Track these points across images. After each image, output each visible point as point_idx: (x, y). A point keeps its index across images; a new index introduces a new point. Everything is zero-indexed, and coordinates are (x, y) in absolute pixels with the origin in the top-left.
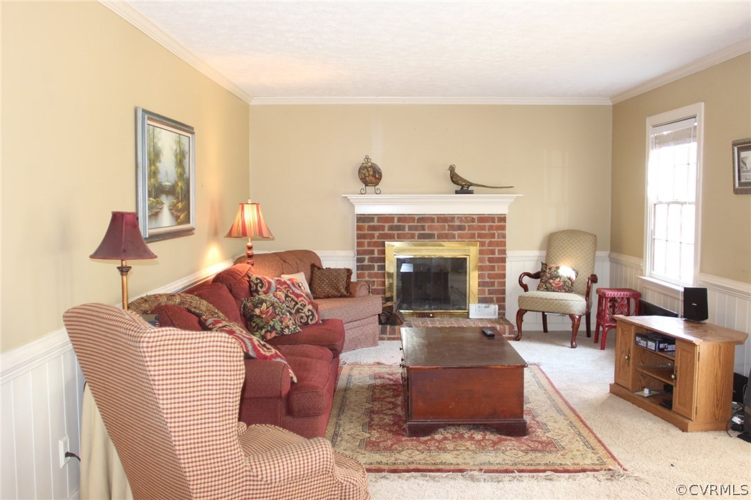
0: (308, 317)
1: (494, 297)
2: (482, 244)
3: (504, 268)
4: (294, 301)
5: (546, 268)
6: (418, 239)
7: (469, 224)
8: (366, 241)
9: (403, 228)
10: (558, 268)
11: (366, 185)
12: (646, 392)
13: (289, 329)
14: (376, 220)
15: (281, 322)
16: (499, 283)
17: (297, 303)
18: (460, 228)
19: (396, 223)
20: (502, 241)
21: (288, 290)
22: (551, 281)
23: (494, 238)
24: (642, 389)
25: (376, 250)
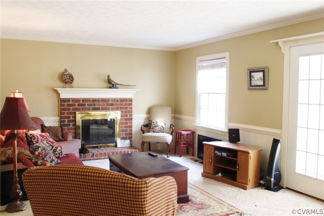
0: (59, 153)
1: (127, 136)
2: (122, 112)
3: (132, 123)
4: (51, 145)
5: (152, 122)
6: (92, 110)
7: (116, 103)
8: (66, 112)
9: (85, 105)
10: (157, 122)
11: (66, 84)
12: (220, 174)
13: (55, 161)
14: (71, 101)
15: (50, 158)
16: (130, 130)
17: (53, 147)
18: (112, 105)
19: (81, 103)
20: (130, 111)
21: (47, 140)
22: (155, 128)
23: (127, 109)
24: (218, 173)
25: (71, 116)
